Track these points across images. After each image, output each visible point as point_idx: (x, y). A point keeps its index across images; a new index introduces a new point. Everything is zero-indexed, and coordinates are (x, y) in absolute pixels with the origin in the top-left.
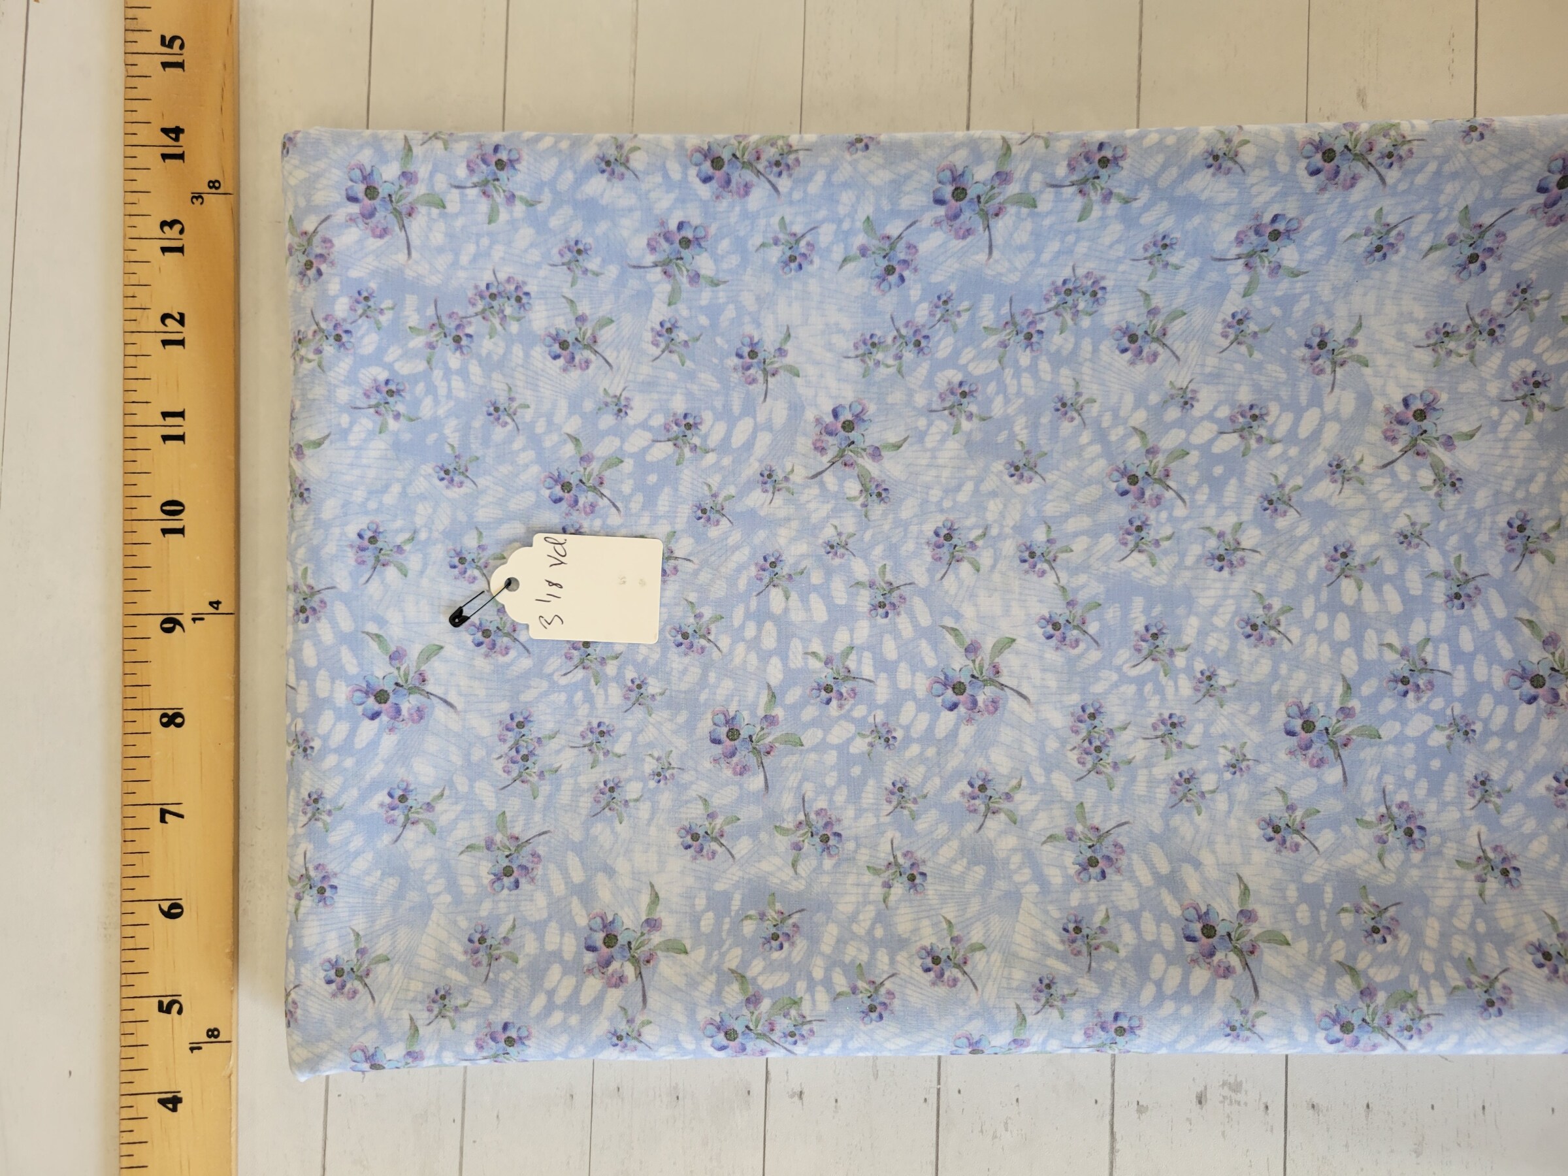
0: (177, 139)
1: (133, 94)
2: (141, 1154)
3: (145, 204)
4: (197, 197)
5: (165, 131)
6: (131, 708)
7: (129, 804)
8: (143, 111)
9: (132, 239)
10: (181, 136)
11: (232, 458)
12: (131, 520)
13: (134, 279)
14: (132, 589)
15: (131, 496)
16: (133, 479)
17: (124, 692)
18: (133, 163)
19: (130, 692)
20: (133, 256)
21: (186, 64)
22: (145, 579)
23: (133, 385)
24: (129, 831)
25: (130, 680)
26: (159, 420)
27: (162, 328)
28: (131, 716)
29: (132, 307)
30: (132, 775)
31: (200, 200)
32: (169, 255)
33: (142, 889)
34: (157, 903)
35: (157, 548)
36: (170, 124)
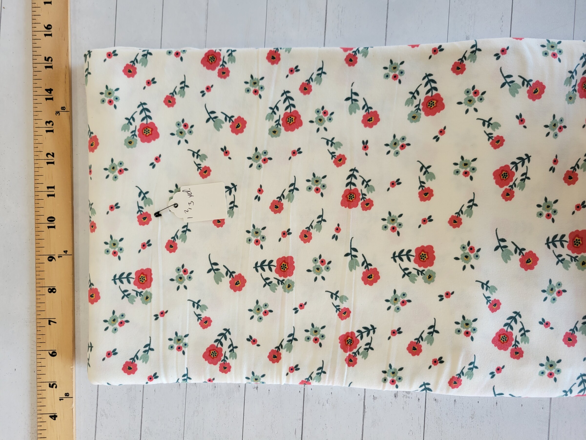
0: (50, 93)
1: (36, 77)
2: (44, 434)
3: (40, 116)
4: (58, 113)
5: (47, 90)
6: (39, 287)
7: (39, 319)
8: (39, 83)
9: (36, 127)
10: (52, 92)
11: (70, 202)
12: (38, 223)
13: (37, 142)
14: (38, 247)
15: (38, 215)
16: (38, 209)
17: (36, 281)
18: (36, 101)
19: (38, 281)
20: (37, 134)
21: (53, 67)
22: (43, 243)
23: (37, 177)
24: (39, 327)
25: (38, 277)
26: (47, 190)
27: (47, 158)
28: (39, 289)
29: (37, 151)
30: (39, 309)
31: (59, 114)
32: (48, 133)
33: (43, 347)
34: (48, 351)
35: (47, 233)
36: (49, 88)
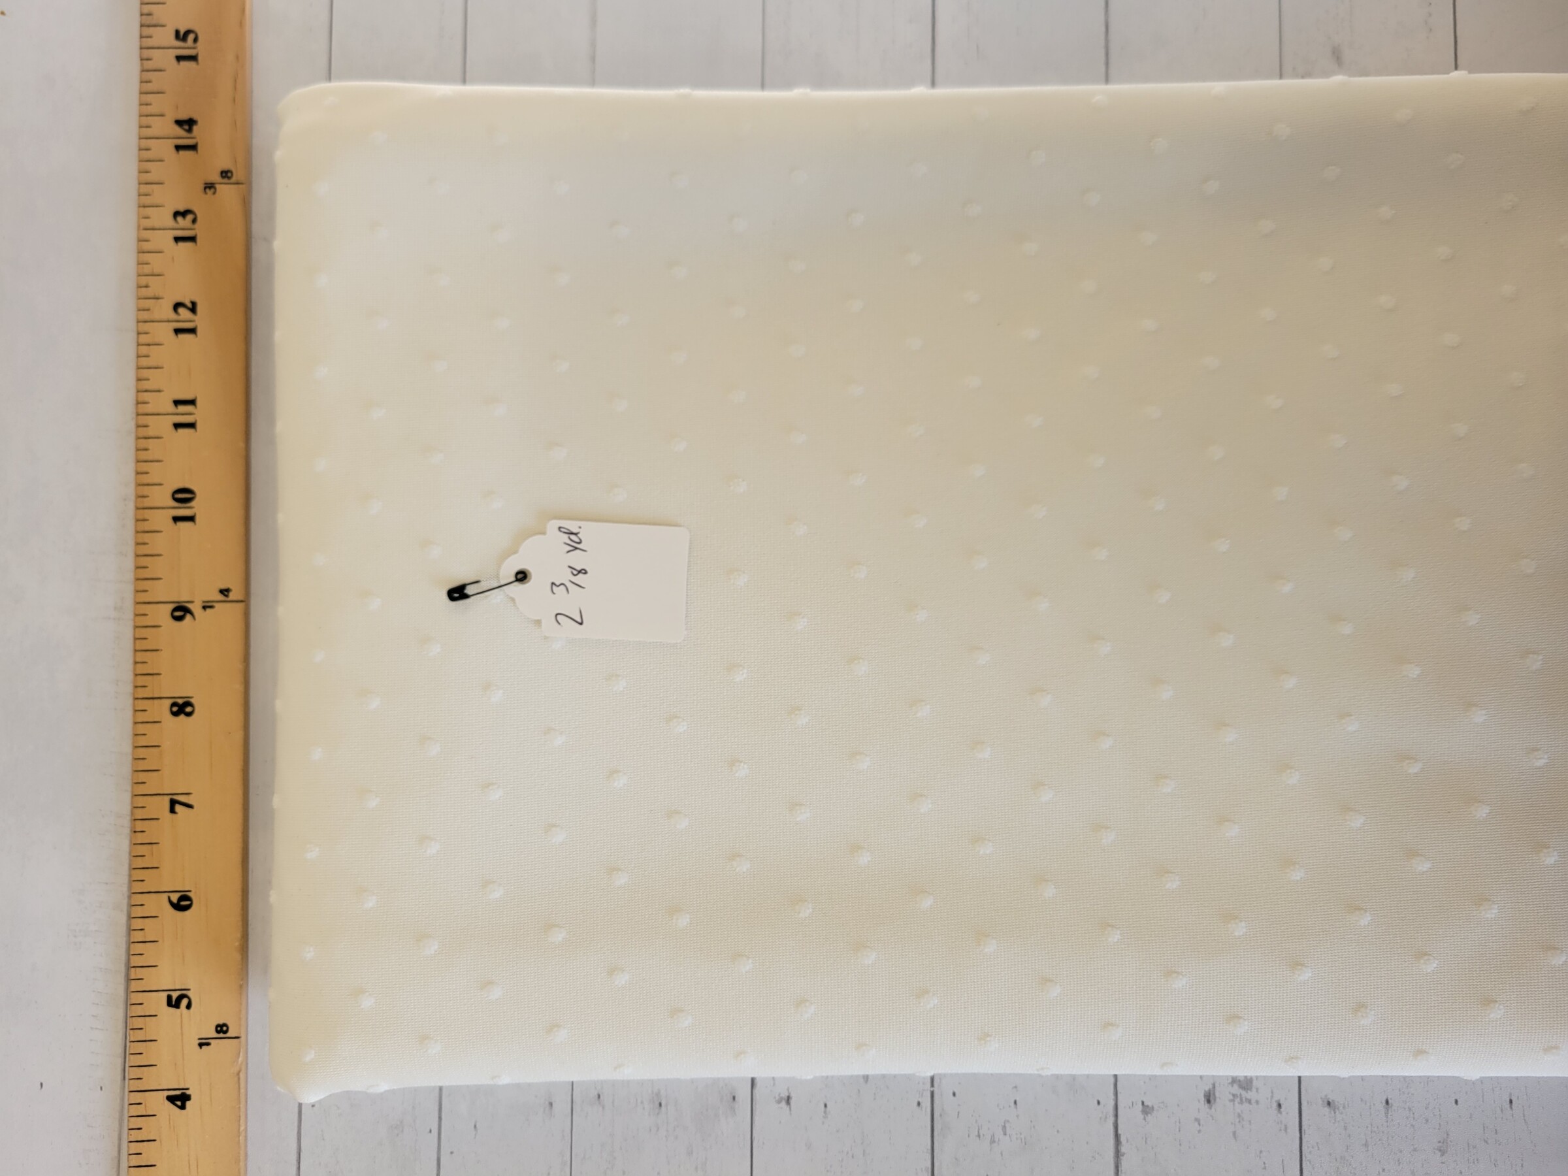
0: (190, 130)
1: (149, 87)
2: (150, 1153)
3: (159, 195)
4: (209, 186)
5: (179, 123)
6: (142, 697)
7: (139, 794)
8: (157, 104)
9: (145, 229)
10: (195, 128)
11: (242, 445)
12: (142, 508)
13: (147, 269)
14: (143, 578)
15: (143, 483)
16: (144, 467)
17: (135, 681)
18: (147, 155)
19: (142, 681)
20: (147, 246)
21: (200, 58)
22: (157, 567)
23: (145, 373)
24: (140, 821)
25: (141, 669)
26: (171, 408)
27: (173, 316)
28: (142, 705)
29: (145, 296)
30: (142, 765)
31: (212, 190)
32: (181, 244)
33: (152, 881)
34: (166, 895)
35: (169, 536)
36: (184, 116)
